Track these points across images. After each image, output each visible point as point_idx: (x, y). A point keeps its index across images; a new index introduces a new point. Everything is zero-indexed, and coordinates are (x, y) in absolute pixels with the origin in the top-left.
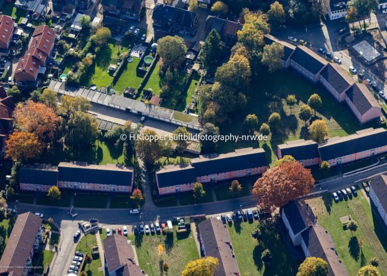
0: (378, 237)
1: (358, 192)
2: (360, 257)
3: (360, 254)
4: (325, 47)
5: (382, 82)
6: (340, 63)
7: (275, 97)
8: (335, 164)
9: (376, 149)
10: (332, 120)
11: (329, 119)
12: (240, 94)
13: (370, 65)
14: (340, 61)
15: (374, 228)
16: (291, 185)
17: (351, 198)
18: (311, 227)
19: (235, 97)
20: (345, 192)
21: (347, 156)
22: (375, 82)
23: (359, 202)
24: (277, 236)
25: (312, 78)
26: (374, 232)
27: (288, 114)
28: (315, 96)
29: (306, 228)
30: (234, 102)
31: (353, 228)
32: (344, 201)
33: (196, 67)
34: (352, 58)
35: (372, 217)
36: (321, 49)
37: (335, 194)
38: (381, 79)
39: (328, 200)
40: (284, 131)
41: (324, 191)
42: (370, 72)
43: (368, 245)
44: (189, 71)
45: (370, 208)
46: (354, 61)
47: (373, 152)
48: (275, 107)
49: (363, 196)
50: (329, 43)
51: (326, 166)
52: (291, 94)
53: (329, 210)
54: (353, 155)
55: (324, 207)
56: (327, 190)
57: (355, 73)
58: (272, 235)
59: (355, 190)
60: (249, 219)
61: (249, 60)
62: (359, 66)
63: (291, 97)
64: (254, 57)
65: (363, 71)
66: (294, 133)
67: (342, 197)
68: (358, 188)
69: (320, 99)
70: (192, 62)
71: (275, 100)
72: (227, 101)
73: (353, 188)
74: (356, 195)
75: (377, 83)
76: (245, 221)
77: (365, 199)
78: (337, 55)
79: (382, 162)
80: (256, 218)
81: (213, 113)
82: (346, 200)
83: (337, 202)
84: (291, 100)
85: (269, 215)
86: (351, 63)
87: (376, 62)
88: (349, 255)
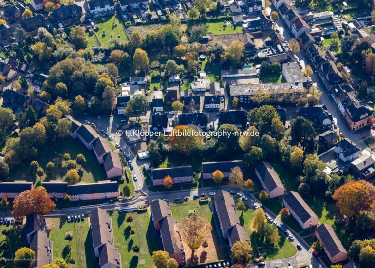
0: (85, 248)
1: (85, 219)
2: (67, 258)
3: (68, 256)
4: (106, 129)
5: (134, 155)
6: (112, 140)
7: (60, 155)
8: (78, 200)
9: (107, 193)
10: (90, 174)
11: (88, 173)
12: (33, 148)
13: (131, 144)
14: (112, 139)
15: (85, 242)
16: (30, 202)
17: (79, 222)
18: (37, 231)
19: (29, 149)
20: (76, 217)
21: (86, 195)
22: (129, 155)
23: (84, 225)
24: (20, 237)
25: (87, 146)
26: (84, 244)
27: (63, 166)
28: (80, 155)
29: (34, 232)
30: (27, 152)
31: (69, 238)
32: (73, 223)
33: (17, 130)
34: (122, 139)
35: (87, 235)
36: (103, 130)
37: (69, 217)
38: (134, 153)
39: (63, 220)
40: (56, 176)
41: (63, 215)
42: (129, 148)
43: (76, 251)
44: (13, 132)
45: (88, 229)
46: (122, 140)
47: (105, 195)
48: (57, 161)
49: (87, 221)
50: (110, 128)
51: (68, 199)
52: (67, 153)
53: (61, 226)
54: (91, 195)
55: (59, 224)
56: (65, 214)
57: (119, 148)
58: (17, 236)
59: (83, 217)
60: (8, 224)
61: (46, 128)
62: (124, 144)
63: (67, 155)
64: (50, 126)
65: (125, 147)
66: (62, 177)
67: (73, 220)
68: (86, 216)
69: (84, 158)
70: (16, 127)
71: (58, 157)
72: (22, 150)
73: (83, 215)
74: (83, 220)
75: (131, 156)
76: (4, 224)
77: (88, 224)
78: (112, 136)
79: (110, 203)
80: (12, 224)
81: (9, 156)
82: (75, 222)
83: (68, 222)
84: (66, 156)
85: (21, 223)
86: (119, 142)
87: (136, 143)
88: (61, 255)
